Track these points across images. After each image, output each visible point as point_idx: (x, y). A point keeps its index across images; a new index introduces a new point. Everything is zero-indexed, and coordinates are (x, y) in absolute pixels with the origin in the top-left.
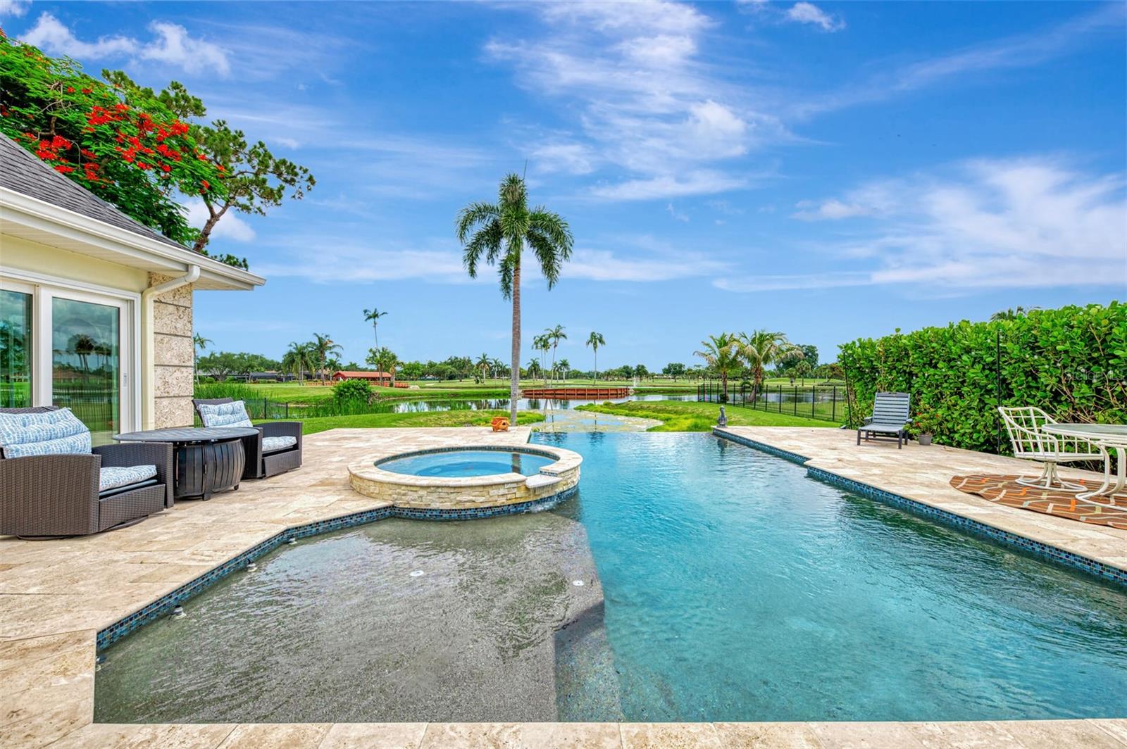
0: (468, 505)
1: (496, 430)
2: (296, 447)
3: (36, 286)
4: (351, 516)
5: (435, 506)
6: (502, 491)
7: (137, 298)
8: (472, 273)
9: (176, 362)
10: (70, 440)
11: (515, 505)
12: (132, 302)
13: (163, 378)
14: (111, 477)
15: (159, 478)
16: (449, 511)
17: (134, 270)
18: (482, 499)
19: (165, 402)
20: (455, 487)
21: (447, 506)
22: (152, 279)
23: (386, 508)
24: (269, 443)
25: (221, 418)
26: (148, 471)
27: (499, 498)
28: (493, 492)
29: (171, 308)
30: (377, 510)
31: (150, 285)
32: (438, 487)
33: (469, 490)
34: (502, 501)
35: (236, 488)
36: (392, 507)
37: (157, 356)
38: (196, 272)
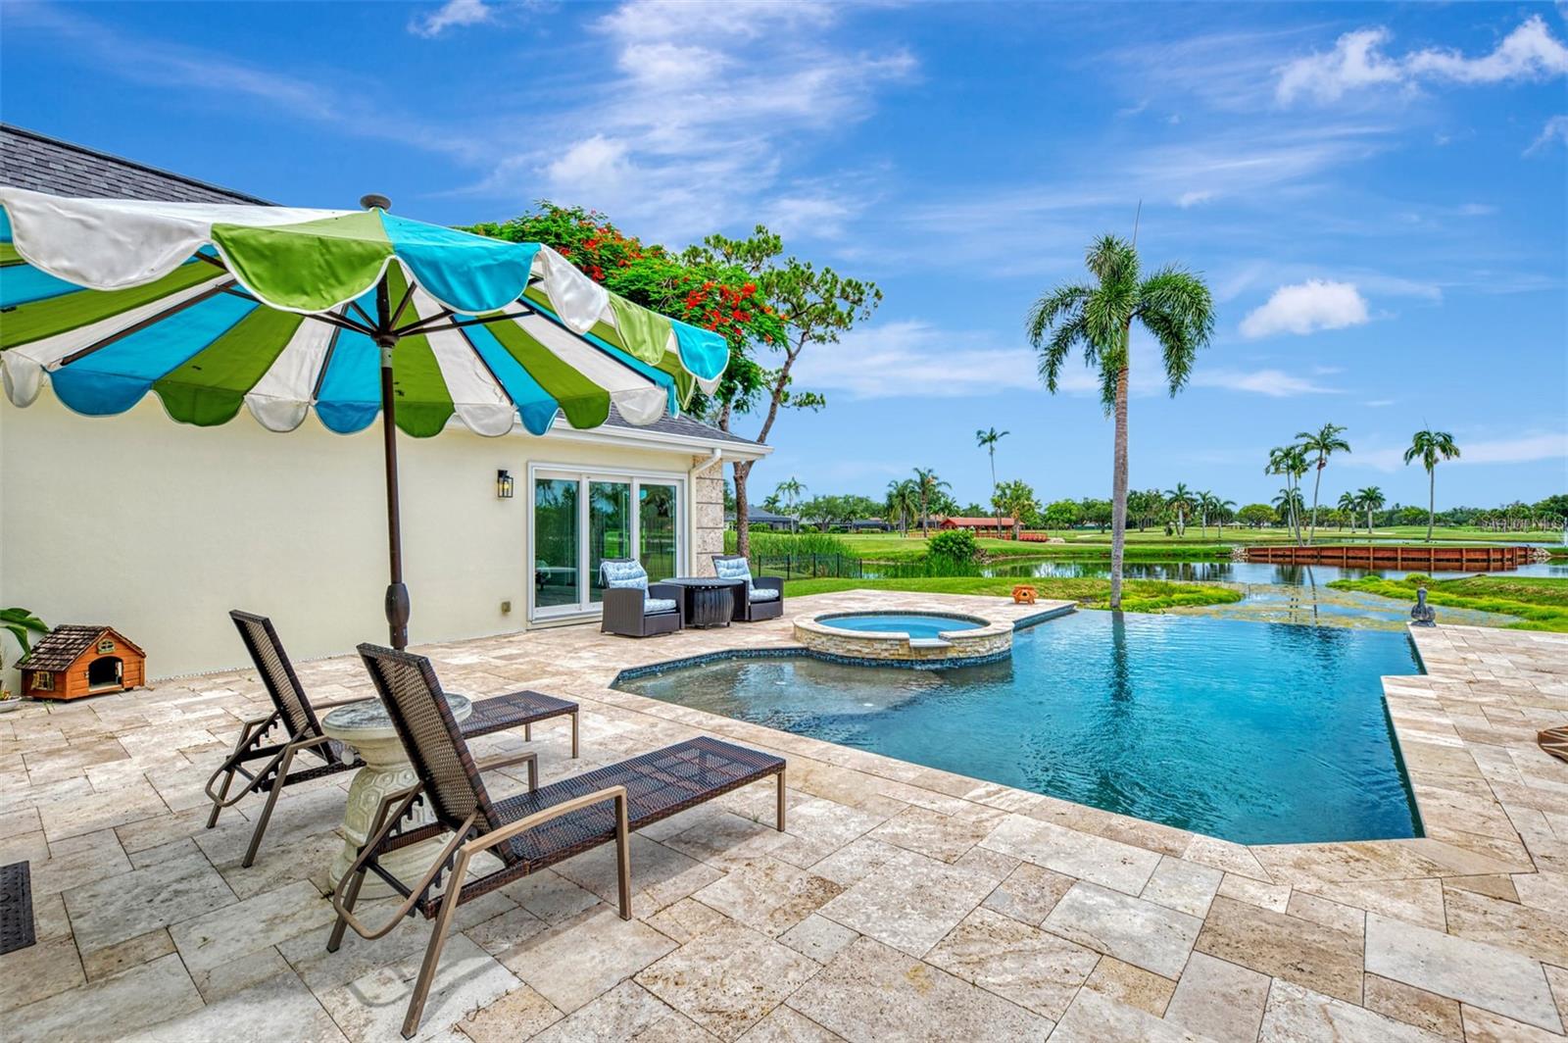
0: (856, 654)
1: (1018, 602)
2: (778, 599)
3: (632, 478)
4: (775, 650)
5: (832, 651)
6: (884, 646)
7: (685, 477)
8: (1052, 385)
9: (711, 525)
10: (637, 580)
11: (899, 661)
12: (682, 481)
13: (702, 537)
14: (651, 604)
15: (677, 609)
16: (842, 657)
17: (684, 456)
18: (867, 650)
19: (704, 557)
20: (846, 637)
21: (840, 652)
22: (696, 461)
23: (802, 649)
24: (754, 593)
25: (729, 571)
26: (670, 603)
27: (883, 652)
28: (877, 645)
29: (708, 482)
30: (796, 649)
31: (694, 466)
32: (834, 635)
33: (857, 642)
34: (885, 654)
35: (728, 625)
36: (807, 649)
37: (699, 521)
38: (718, 454)
